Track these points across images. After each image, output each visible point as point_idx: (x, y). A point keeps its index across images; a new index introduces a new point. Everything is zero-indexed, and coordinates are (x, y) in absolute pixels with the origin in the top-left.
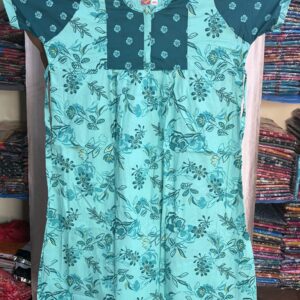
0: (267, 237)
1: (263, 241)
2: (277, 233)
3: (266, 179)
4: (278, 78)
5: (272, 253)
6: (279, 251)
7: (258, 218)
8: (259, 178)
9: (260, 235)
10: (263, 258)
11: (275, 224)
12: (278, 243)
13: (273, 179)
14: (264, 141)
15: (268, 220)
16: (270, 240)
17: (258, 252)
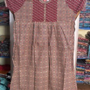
0: (80, 69)
1: (79, 70)
2: (83, 68)
3: (80, 52)
4: (84, 22)
5: (82, 74)
6: (84, 73)
7: (78, 63)
8: (78, 52)
9: (78, 68)
10: (79, 75)
11: (83, 65)
12: (83, 71)
13: (82, 52)
14: (80, 41)
15: (81, 64)
16: (81, 70)
17: (77, 73)
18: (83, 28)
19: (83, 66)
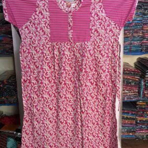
0: (129, 117)
1: (127, 118)
2: (134, 115)
3: (127, 90)
4: (131, 44)
6: (135, 123)
7: (124, 108)
8: (124, 90)
9: (125, 116)
10: (127, 126)
11: (132, 111)
13: (130, 91)
14: (126, 73)
15: (129, 109)
17: (125, 124)
18: (130, 53)
19: (134, 112)
